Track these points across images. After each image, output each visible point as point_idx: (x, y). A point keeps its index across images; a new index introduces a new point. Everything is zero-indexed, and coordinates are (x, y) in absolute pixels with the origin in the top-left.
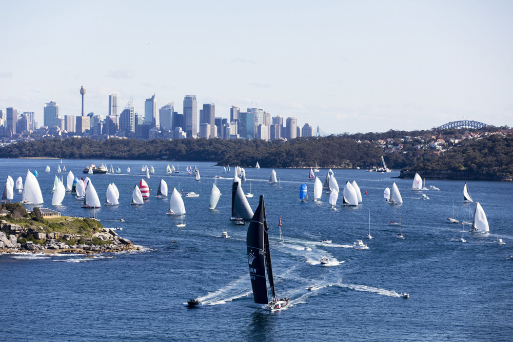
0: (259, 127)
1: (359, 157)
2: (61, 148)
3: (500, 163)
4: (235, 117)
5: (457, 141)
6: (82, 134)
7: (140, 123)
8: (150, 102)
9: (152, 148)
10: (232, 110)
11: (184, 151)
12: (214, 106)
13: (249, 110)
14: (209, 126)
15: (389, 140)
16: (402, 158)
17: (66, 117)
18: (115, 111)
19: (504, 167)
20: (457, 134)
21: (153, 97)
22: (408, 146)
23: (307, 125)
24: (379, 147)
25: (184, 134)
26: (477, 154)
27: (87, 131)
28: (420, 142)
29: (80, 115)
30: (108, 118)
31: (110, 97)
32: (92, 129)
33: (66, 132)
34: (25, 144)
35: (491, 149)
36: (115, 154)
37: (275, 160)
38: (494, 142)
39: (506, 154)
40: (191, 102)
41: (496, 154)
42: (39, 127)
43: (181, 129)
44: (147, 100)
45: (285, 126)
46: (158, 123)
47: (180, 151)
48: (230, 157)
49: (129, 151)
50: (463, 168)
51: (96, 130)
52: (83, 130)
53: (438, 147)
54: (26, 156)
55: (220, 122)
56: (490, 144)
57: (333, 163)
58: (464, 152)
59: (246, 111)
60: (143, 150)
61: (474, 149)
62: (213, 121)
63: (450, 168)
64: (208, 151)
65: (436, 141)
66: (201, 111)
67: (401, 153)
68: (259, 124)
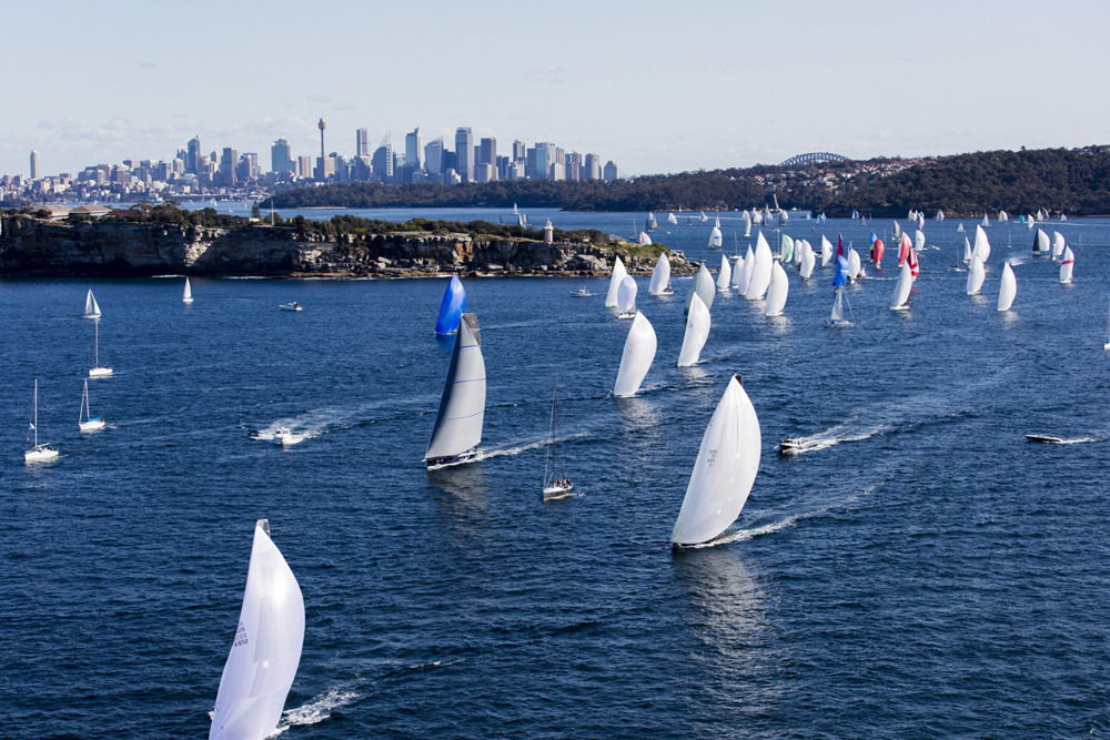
0: (553, 167)
1: (735, 197)
2: (348, 195)
3: (931, 198)
4: (519, 155)
5: (849, 176)
6: (326, 181)
7: (401, 164)
8: (412, 138)
9: (463, 194)
10: (515, 146)
11: (505, 196)
12: (495, 141)
13: (538, 145)
14: (490, 166)
15: (768, 176)
16: (787, 196)
17: (300, 158)
18: (365, 150)
19: (935, 202)
20: (849, 167)
21: (416, 131)
22: (793, 182)
23: (610, 163)
24: (756, 185)
25: (459, 178)
26: (900, 187)
27: (331, 176)
28: (806, 178)
29: (320, 156)
30: (357, 158)
31: (358, 132)
32: (338, 174)
33: (301, 178)
34: (302, 191)
35: (916, 182)
36: (417, 200)
37: (637, 203)
38: (918, 173)
39: (935, 187)
40: (466, 136)
41: (923, 187)
42: (263, 172)
43: (453, 172)
44: (409, 135)
45: (583, 165)
46: (422, 165)
47: (500, 196)
48: (579, 200)
49: (435, 197)
50: (886, 205)
51: (343, 174)
52: (327, 174)
53: (828, 183)
54: (306, 206)
55: (502, 162)
56: (914, 176)
57: (706, 204)
58: (884, 185)
59: (533, 147)
60: (452, 196)
61: (895, 183)
62: (494, 161)
63: (871, 204)
64: (536, 195)
65: (824, 175)
66: (476, 147)
67: (785, 191)
68: (551, 163)
